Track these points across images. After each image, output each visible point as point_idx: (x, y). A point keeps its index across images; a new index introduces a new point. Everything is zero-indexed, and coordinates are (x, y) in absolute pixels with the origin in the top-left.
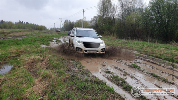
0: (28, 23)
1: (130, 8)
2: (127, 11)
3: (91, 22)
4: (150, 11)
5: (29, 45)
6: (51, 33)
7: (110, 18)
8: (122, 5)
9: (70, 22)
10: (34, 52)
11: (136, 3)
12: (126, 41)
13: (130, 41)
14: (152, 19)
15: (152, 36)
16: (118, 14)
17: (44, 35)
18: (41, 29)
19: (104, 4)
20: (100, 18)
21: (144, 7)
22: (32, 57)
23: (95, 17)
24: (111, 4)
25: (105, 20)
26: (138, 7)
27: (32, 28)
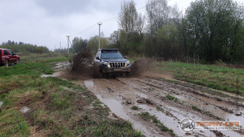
0: (21, 43)
1: (162, 19)
2: (158, 24)
3: (111, 39)
4: (188, 22)
5: (23, 75)
6: (56, 56)
7: (136, 34)
8: (151, 15)
9: (81, 40)
10: (29, 85)
11: (169, 12)
12: (158, 63)
13: (163, 63)
14: (191, 32)
15: (191, 55)
16: (145, 27)
17: (45, 59)
18: (42, 51)
19: (126, 14)
20: (122, 33)
21: (180, 17)
22: (27, 93)
23: (115, 32)
24: (136, 15)
25: (129, 36)
26: (172, 17)
27: (27, 50)
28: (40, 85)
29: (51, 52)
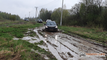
3: (72, 11)
9: (47, 11)
10: (4, 46)
17: (17, 26)
18: (14, 18)
23: (76, 5)
27: (4, 17)
28: (12, 46)
29: (22, 19)
